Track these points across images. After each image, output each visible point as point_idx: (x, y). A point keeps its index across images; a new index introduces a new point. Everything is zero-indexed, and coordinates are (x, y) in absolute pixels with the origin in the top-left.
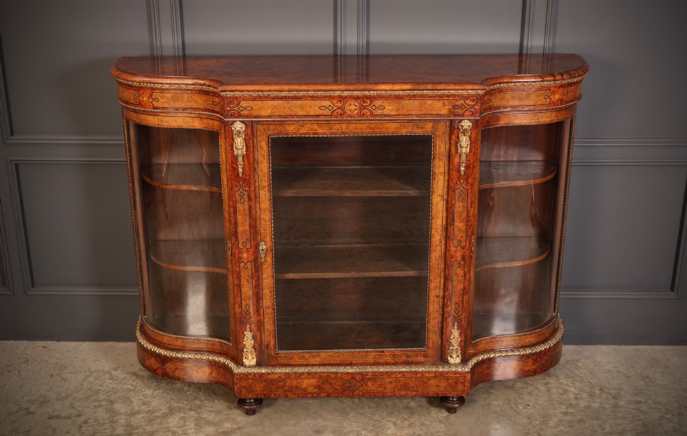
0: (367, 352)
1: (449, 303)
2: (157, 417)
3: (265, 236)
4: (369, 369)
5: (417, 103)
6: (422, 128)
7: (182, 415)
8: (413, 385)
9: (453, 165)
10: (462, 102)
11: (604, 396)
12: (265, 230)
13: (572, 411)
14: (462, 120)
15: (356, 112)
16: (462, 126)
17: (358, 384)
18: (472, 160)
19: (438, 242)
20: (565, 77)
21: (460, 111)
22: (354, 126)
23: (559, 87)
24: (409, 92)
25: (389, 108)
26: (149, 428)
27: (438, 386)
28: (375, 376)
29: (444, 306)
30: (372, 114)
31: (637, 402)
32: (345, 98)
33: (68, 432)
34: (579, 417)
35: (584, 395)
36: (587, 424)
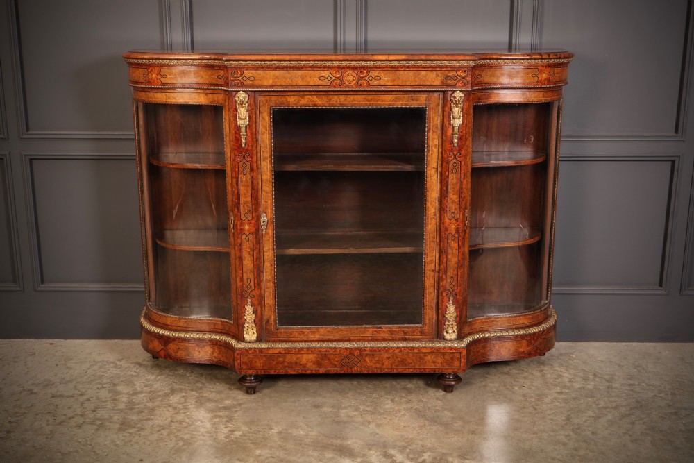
0: (365, 328)
1: (444, 277)
2: (159, 396)
3: (266, 208)
4: (367, 345)
5: (411, 73)
6: (417, 100)
7: (184, 394)
8: (410, 361)
9: (446, 136)
10: (454, 73)
11: (598, 380)
12: (266, 202)
13: (567, 391)
14: (454, 91)
15: (354, 82)
16: (455, 97)
17: (356, 359)
18: (464, 132)
19: (433, 214)
20: (551, 56)
21: (452, 82)
22: (352, 97)
23: (546, 67)
24: (404, 62)
25: (385, 79)
26: (150, 405)
27: (434, 362)
28: (373, 352)
29: (439, 280)
30: (369, 85)
31: (630, 385)
32: (343, 68)
33: (70, 408)
34: (573, 395)
35: (578, 379)
36: (582, 401)
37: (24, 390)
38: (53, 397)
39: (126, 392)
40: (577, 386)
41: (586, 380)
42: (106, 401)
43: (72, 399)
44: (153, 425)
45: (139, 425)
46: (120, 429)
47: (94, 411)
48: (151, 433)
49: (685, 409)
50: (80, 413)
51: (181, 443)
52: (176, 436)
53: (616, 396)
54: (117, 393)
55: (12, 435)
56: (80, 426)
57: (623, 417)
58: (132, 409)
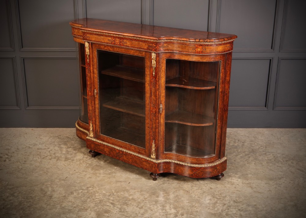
2: (77, 149)
11: (239, 142)
31: (251, 144)
33: (45, 153)
34: (229, 148)
35: (232, 142)
36: (232, 150)
37: (26, 147)
38: (38, 149)
39: (65, 147)
40: (231, 144)
41: (235, 142)
42: (58, 151)
43: (45, 150)
45: (72, 159)
46: (65, 160)
47: (54, 154)
48: (77, 161)
49: (269, 152)
50: (49, 155)
51: (88, 165)
52: (86, 163)
53: (245, 148)
54: (62, 148)
55: (27, 162)
56: (50, 159)
57: (246, 155)
58: (68, 153)
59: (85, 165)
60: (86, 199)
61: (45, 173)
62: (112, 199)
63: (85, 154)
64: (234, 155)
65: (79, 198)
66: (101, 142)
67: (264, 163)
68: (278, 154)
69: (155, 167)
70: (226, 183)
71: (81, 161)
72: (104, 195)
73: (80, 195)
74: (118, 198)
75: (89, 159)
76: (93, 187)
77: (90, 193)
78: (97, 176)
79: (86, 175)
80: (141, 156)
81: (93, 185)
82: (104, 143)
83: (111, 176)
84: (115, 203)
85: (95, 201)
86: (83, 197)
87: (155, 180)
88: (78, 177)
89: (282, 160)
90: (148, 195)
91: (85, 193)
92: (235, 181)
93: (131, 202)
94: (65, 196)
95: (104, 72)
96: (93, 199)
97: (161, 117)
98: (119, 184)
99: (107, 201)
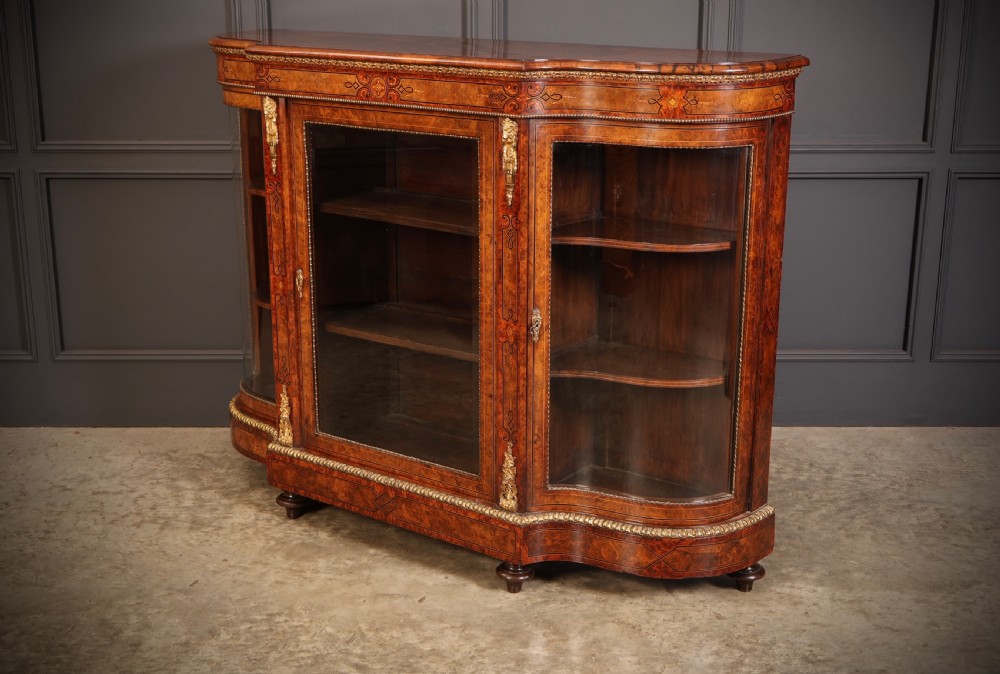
11: (814, 470)
33: (121, 505)
34: (779, 488)
35: (789, 470)
36: (790, 494)
37: (54, 486)
38: (94, 494)
39: (190, 487)
40: (785, 477)
42: (166, 498)
43: (121, 496)
44: (233, 524)
45: (215, 524)
46: (191, 528)
47: (153, 509)
48: (233, 532)
49: (922, 502)
50: (134, 511)
51: (273, 543)
52: (266, 535)
53: (835, 488)
54: (179, 489)
55: (53, 535)
56: (138, 526)
57: (841, 511)
58: (201, 506)
59: (260, 543)
60: (264, 651)
61: (118, 568)
62: (358, 651)
63: (261, 508)
64: (798, 511)
65: (238, 651)
66: (321, 460)
67: (906, 536)
68: (954, 508)
69: (514, 542)
70: (771, 599)
71: (247, 530)
72: (332, 639)
73: (243, 638)
74: (381, 651)
75: (277, 525)
76: (289, 615)
77: (278, 633)
78: (305, 578)
79: (264, 574)
80: (465, 504)
81: (290, 608)
82: (330, 463)
83: (355, 577)
84: (370, 665)
85: (297, 660)
86: (252, 646)
87: (514, 592)
88: (234, 582)
89: (970, 527)
90: (490, 639)
91: (259, 635)
92: (804, 594)
93: (426, 663)
94: (187, 643)
95: (329, 208)
96: (291, 653)
97: (537, 355)
98: (383, 605)
99: (341, 659)
